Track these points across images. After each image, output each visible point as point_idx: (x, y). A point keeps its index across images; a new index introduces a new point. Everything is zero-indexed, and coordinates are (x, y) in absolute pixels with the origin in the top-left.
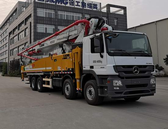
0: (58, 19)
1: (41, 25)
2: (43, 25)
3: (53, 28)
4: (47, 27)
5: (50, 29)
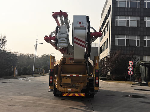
0: (145, 9)
1: (121, 17)
2: (124, 17)
3: (137, 20)
4: (129, 20)
5: (134, 21)
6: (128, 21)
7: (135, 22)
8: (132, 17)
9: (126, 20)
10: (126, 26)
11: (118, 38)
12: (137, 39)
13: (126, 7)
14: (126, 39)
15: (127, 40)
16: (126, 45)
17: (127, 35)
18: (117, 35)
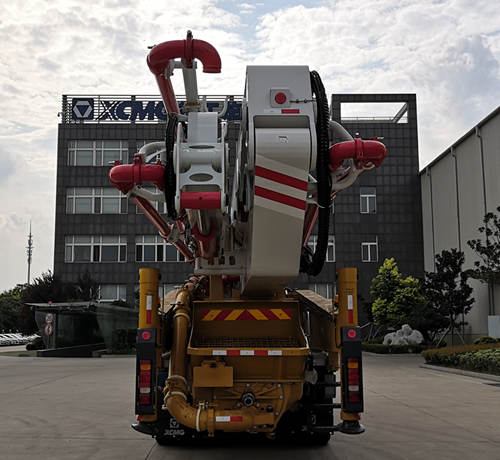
1: (82, 190)
2: (88, 190)
3: (120, 197)
4: (102, 196)
5: (112, 201)
6: (98, 200)
7: (116, 201)
8: (108, 191)
9: (93, 196)
10: (93, 212)
11: (73, 243)
12: (119, 244)
13: (94, 164)
14: (92, 244)
15: (96, 248)
16: (92, 260)
17: (96, 235)
18: (71, 235)
